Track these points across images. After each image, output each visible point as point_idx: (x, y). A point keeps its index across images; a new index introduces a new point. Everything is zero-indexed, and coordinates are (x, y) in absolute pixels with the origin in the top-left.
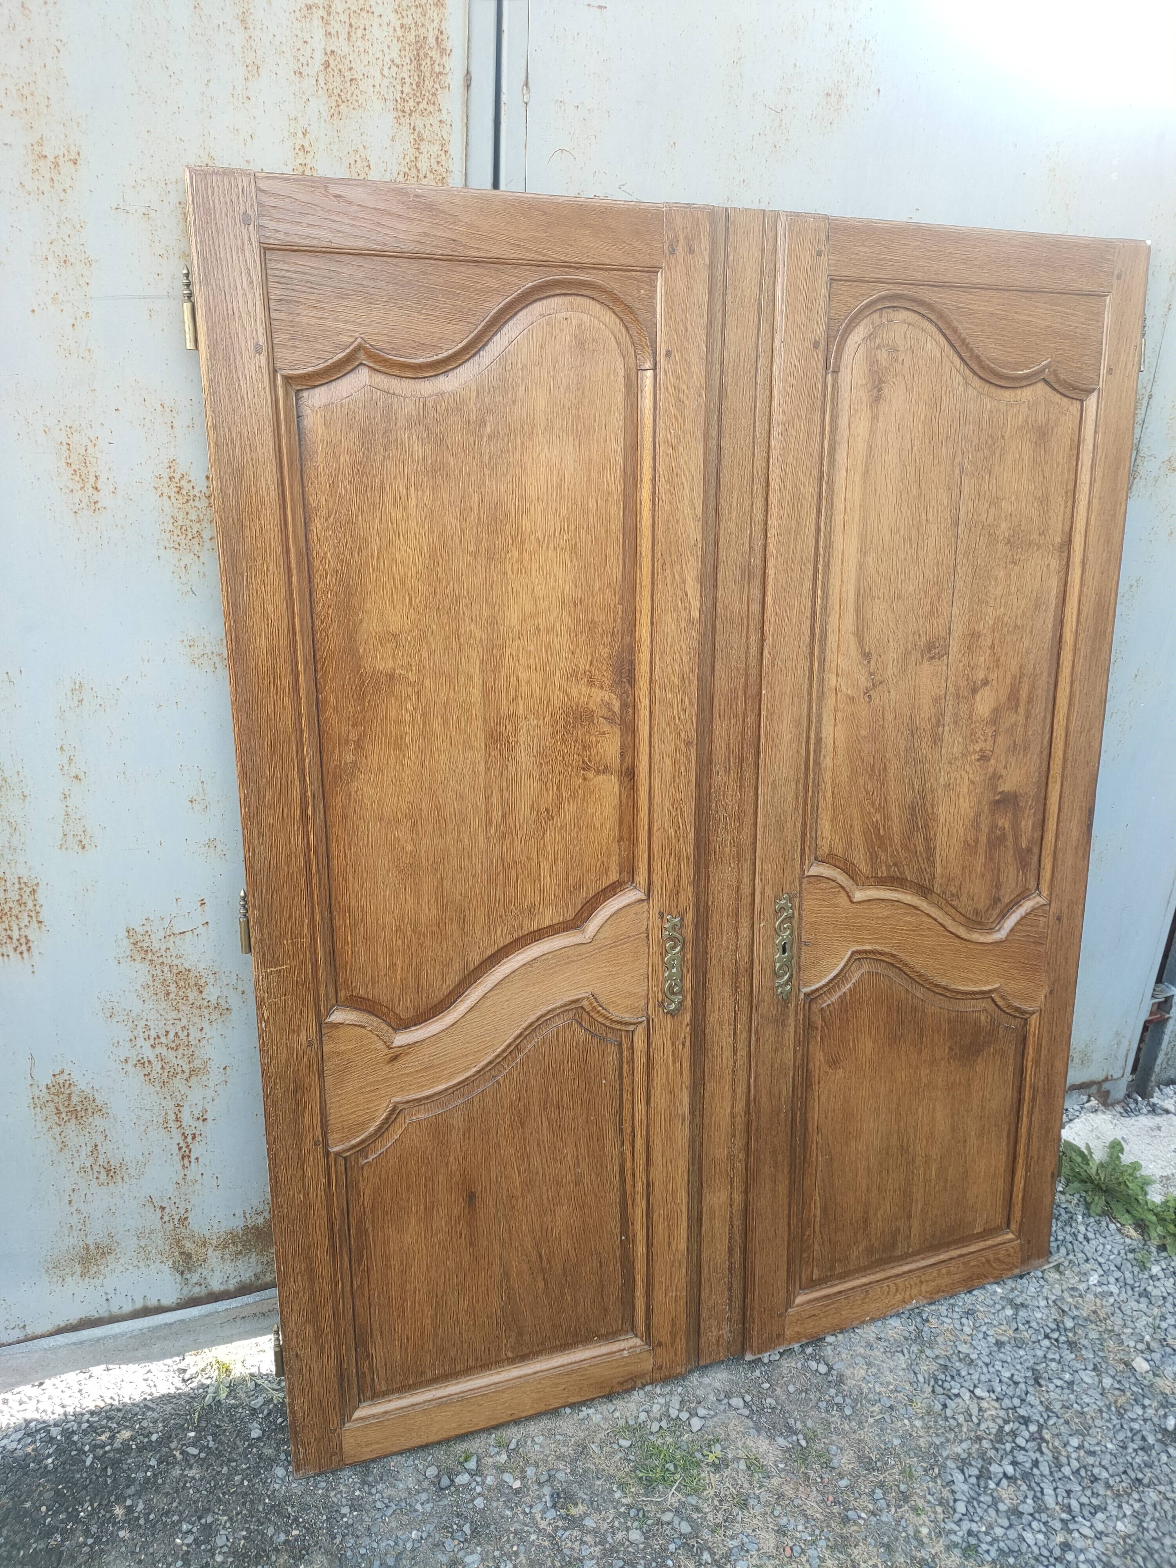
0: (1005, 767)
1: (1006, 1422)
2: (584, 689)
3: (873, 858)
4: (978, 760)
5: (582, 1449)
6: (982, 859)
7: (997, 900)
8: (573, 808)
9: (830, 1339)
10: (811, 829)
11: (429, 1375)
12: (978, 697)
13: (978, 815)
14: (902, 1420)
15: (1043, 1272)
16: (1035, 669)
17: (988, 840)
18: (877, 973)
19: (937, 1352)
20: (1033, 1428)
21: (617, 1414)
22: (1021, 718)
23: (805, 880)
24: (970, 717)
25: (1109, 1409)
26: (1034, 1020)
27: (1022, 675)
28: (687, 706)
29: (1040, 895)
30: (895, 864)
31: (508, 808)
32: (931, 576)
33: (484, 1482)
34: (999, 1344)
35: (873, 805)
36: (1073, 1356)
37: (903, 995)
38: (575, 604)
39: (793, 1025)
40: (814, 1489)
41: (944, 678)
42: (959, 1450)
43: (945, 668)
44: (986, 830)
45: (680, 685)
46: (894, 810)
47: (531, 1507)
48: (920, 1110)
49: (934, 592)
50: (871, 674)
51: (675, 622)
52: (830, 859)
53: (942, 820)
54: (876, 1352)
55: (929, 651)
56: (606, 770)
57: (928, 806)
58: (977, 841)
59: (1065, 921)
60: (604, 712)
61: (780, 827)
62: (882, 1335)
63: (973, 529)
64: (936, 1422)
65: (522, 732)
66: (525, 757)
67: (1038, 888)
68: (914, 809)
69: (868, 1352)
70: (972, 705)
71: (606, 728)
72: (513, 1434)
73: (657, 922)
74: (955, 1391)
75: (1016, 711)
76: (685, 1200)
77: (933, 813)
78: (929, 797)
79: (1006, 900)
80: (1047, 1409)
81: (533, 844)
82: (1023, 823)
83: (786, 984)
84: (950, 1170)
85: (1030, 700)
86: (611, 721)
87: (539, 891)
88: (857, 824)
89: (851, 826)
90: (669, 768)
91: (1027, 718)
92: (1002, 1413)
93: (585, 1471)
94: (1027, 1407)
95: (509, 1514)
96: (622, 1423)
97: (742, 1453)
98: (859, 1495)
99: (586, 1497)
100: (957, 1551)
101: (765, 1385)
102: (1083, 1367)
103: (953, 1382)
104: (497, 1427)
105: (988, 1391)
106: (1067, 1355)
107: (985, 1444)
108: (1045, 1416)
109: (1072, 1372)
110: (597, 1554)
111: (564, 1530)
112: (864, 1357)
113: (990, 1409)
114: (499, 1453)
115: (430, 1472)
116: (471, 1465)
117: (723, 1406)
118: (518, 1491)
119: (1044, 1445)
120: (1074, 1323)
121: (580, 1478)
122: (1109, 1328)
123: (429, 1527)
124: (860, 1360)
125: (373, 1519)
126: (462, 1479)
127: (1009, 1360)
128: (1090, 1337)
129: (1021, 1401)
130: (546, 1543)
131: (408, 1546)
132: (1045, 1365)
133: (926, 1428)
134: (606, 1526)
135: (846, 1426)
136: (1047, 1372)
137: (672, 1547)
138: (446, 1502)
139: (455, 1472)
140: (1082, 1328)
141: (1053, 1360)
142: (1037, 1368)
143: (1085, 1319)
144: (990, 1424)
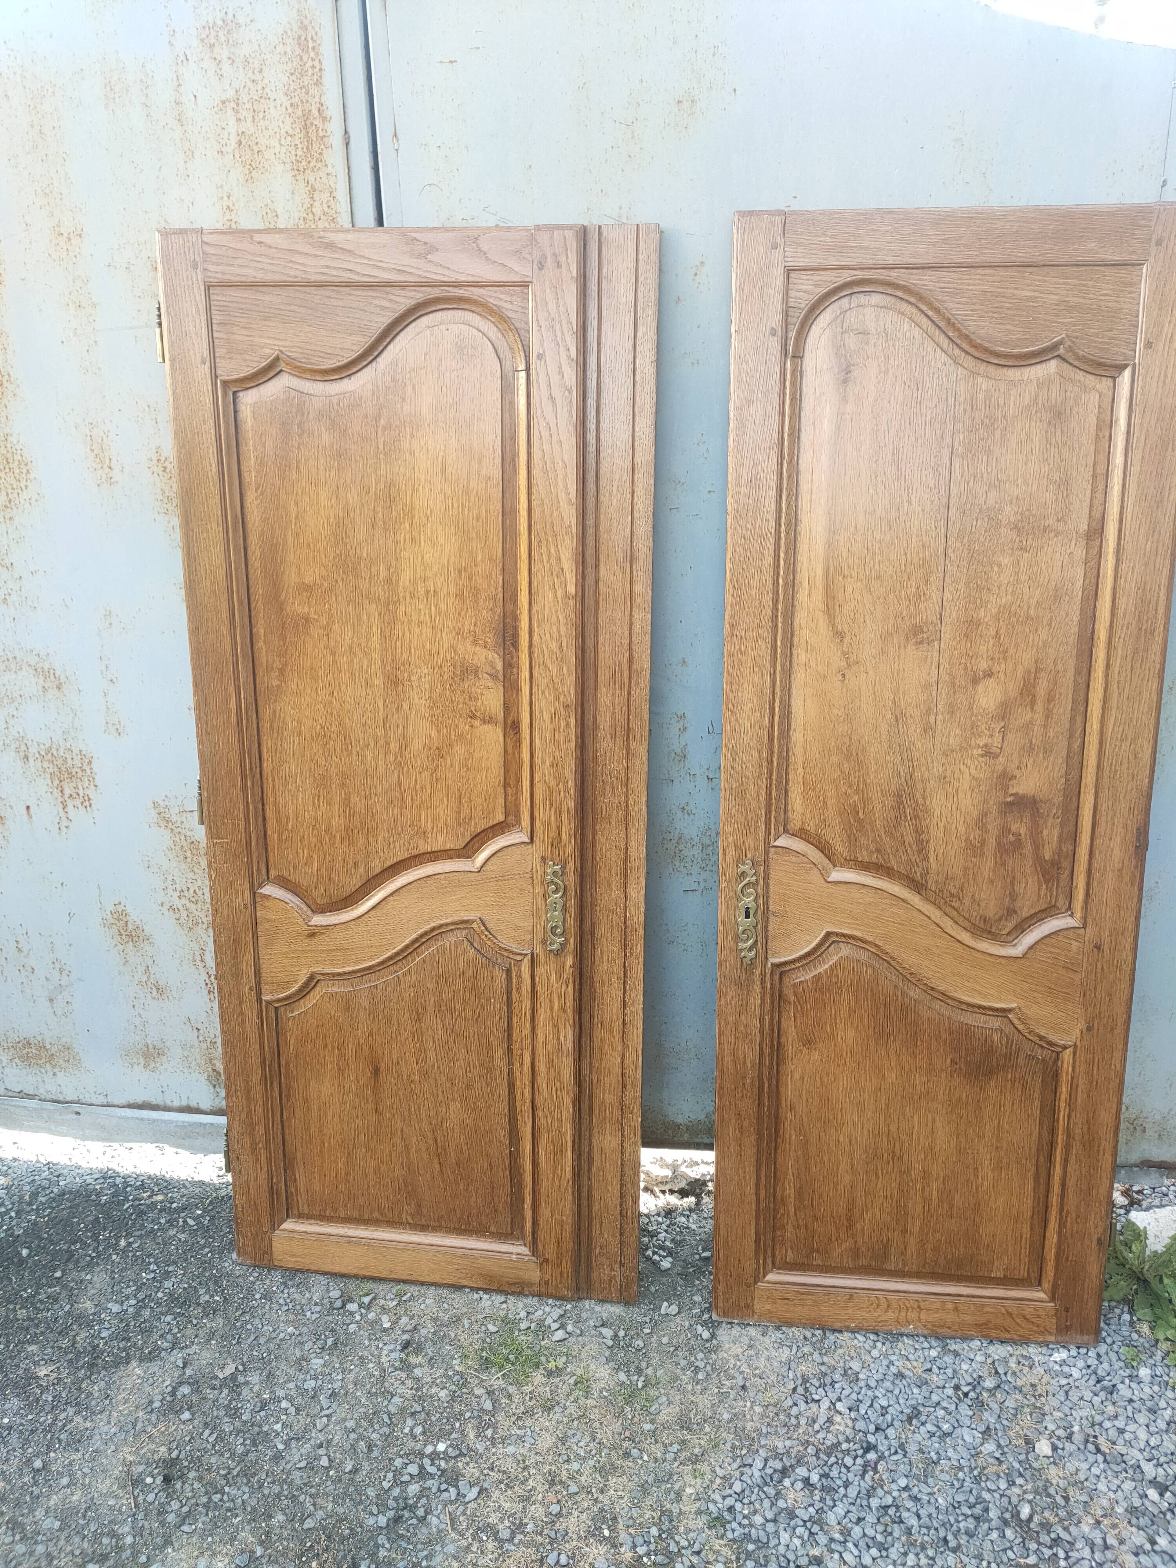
1: (848, 1440)
2: (469, 647)
5: (456, 1320)
8: (461, 750)
11: (343, 1214)
14: (745, 1401)
19: (826, 1359)
20: (872, 1456)
21: (504, 1306)
25: (971, 1470)
28: (565, 672)
31: (403, 743)
33: (366, 1315)
34: (900, 1375)
36: (971, 1413)
38: (460, 572)
40: (621, 1421)
42: (780, 1445)
45: (559, 652)
47: (385, 1344)
51: (551, 596)
54: (766, 1339)
56: (490, 720)
60: (488, 669)
64: (777, 1414)
65: (415, 678)
66: (418, 701)
69: (759, 1337)
71: (490, 683)
72: (413, 1290)
73: (540, 865)
74: (816, 1397)
80: (902, 1446)
81: (427, 775)
86: (494, 677)
87: (432, 818)
90: (550, 724)
92: (849, 1432)
93: (445, 1336)
94: (880, 1436)
95: (367, 1343)
96: (502, 1313)
97: (579, 1372)
98: (656, 1442)
99: (431, 1354)
100: (705, 1518)
101: (647, 1331)
102: (973, 1426)
103: (821, 1390)
104: (405, 1282)
105: (850, 1409)
106: (965, 1410)
107: (811, 1450)
108: (893, 1450)
109: (956, 1425)
110: (408, 1396)
111: (396, 1369)
112: (751, 1339)
113: (840, 1424)
114: (392, 1300)
115: (335, 1294)
116: (366, 1300)
117: (593, 1332)
118: (385, 1330)
119: (871, 1473)
120: (999, 1386)
121: (437, 1339)
122: (1038, 1405)
123: (305, 1330)
124: (745, 1340)
125: (271, 1309)
126: (352, 1307)
127: (897, 1392)
128: (1006, 1404)
129: (878, 1429)
130: (377, 1373)
131: (282, 1336)
132: (932, 1409)
133: (763, 1416)
134: (429, 1379)
135: (690, 1387)
136: (928, 1416)
137: (468, 1415)
138: (330, 1318)
139: (350, 1300)
140: (1005, 1394)
141: (944, 1408)
142: (921, 1409)
143: (1015, 1388)
144: (829, 1436)
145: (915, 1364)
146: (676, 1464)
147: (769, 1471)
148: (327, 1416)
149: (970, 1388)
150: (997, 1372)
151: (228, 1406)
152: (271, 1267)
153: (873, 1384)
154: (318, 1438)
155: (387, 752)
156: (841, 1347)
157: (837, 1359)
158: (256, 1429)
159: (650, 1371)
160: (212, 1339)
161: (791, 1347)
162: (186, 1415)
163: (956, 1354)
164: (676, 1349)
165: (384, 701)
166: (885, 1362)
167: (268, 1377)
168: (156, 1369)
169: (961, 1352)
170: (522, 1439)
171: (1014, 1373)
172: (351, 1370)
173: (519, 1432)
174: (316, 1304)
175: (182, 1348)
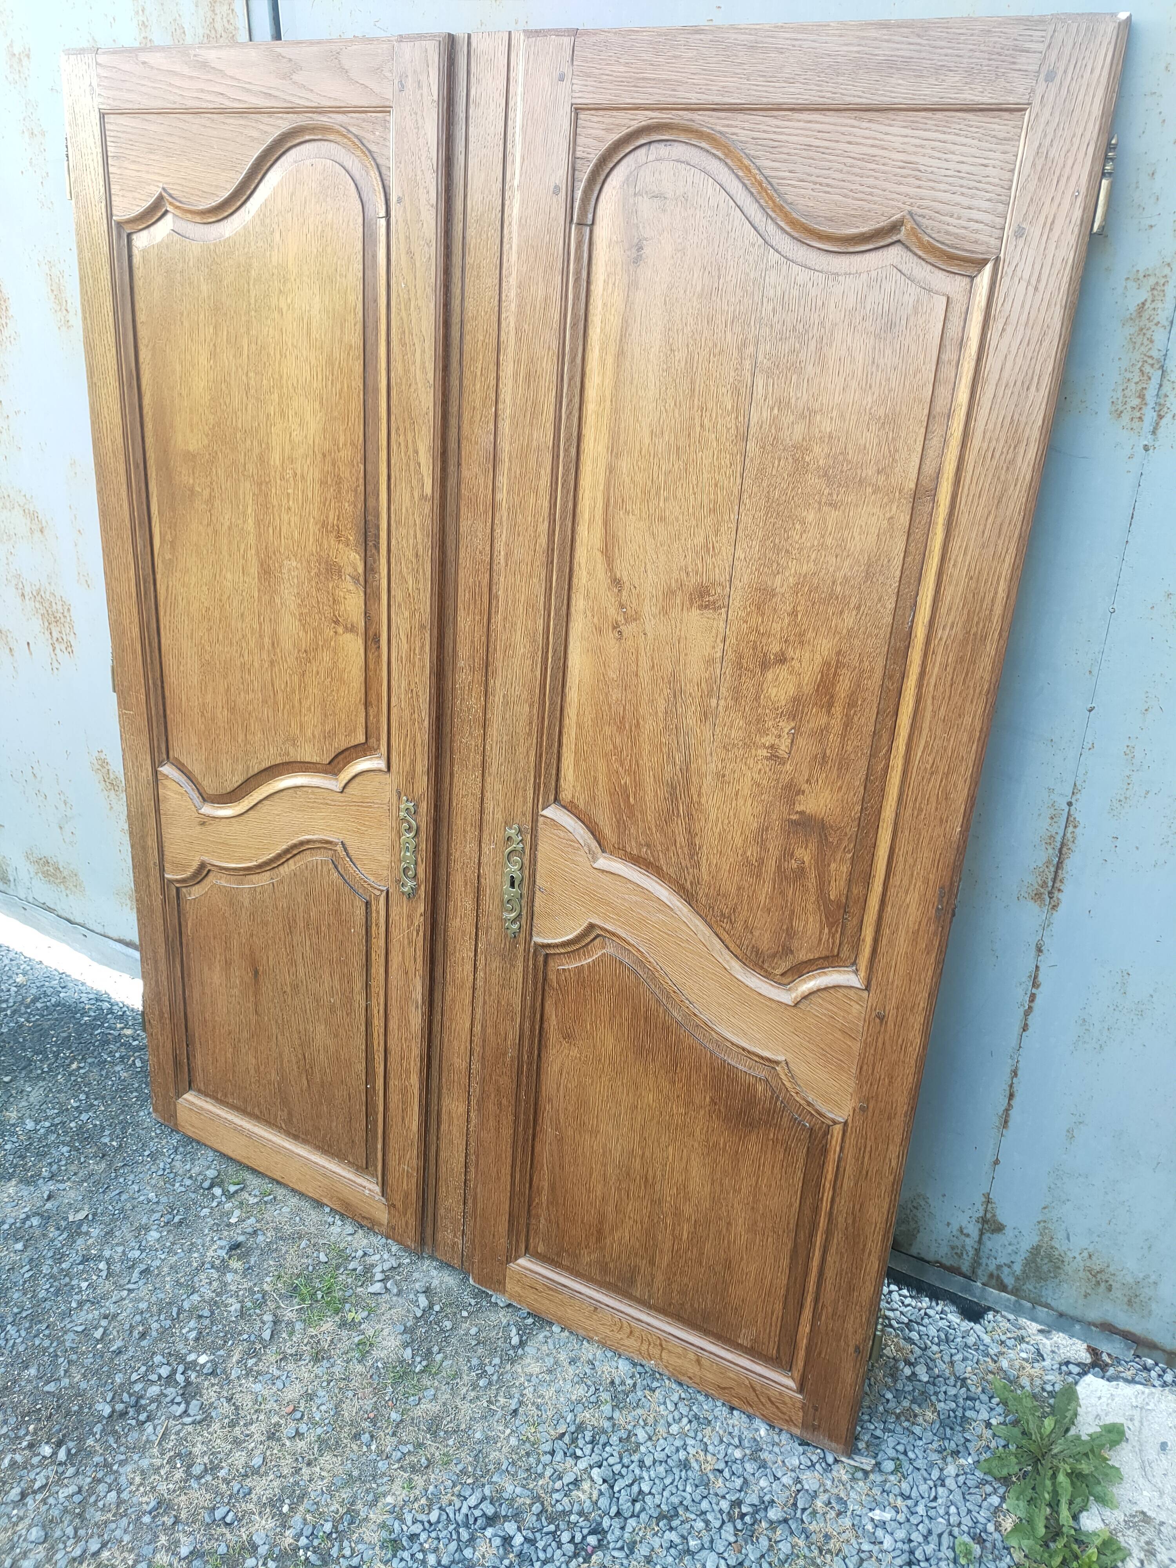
0: (808, 781)
1: (581, 1513)
2: (332, 542)
3: (621, 827)
4: (767, 758)
5: (296, 1237)
6: (767, 888)
7: (787, 951)
8: (326, 656)
9: (556, 1329)
10: (548, 765)
11: (230, 1100)
12: (770, 675)
13: (764, 829)
14: (506, 1427)
15: (836, 1461)
16: (861, 662)
17: (779, 867)
18: (621, 963)
19: (616, 1415)
20: (592, 1540)
21: (350, 1238)
22: (837, 724)
23: (541, 819)
24: (757, 699)
26: (837, 1130)
27: (839, 665)
28: (421, 586)
29: (856, 972)
30: (648, 846)
31: (276, 639)
32: (706, 501)
33: (223, 1204)
34: (685, 1465)
35: (622, 765)
36: (732, 1539)
37: (653, 1004)
38: (324, 455)
39: (521, 968)
40: (375, 1399)
41: (720, 637)
42: (510, 1488)
43: (722, 624)
44: (777, 853)
45: (414, 561)
46: (649, 781)
47: (220, 1239)
48: (671, 1149)
49: (709, 521)
50: (622, 606)
51: (408, 495)
52: (571, 808)
53: (713, 817)
54: (571, 1370)
55: (701, 596)
56: (352, 629)
57: (693, 790)
58: (761, 862)
59: (891, 1024)
60: (350, 570)
61: (513, 748)
62: (596, 1363)
63: (769, 448)
64: (528, 1454)
65: (285, 571)
66: (288, 595)
67: (854, 963)
68: (674, 788)
69: (566, 1364)
70: (761, 685)
71: (352, 587)
72: (280, 1193)
73: (395, 798)
74: (579, 1453)
75: (829, 712)
76: (417, 1086)
77: (699, 803)
78: (695, 779)
79: (803, 955)
81: (296, 678)
82: (833, 866)
83: (514, 921)
84: (708, 1246)
85: (851, 704)
86: (356, 579)
87: (301, 725)
88: (602, 779)
89: (595, 778)
90: (405, 646)
91: (846, 725)
92: (587, 1504)
94: (617, 1523)
95: (206, 1231)
96: (342, 1245)
97: (371, 1332)
98: (394, 1434)
99: (252, 1263)
100: (384, 1534)
101: (465, 1314)
102: (726, 1555)
103: (590, 1446)
104: (278, 1182)
105: (604, 1481)
106: (728, 1533)
107: (537, 1508)
108: (619, 1545)
109: (707, 1545)
110: (207, 1298)
111: (213, 1267)
112: (556, 1363)
113: (584, 1492)
114: (255, 1196)
115: (211, 1173)
116: (232, 1189)
117: (411, 1296)
118: (229, 1225)
119: (581, 1560)
120: (786, 1521)
121: (268, 1250)
122: (819, 1561)
123: (164, 1199)
124: (549, 1362)
125: (149, 1169)
126: (217, 1191)
127: (668, 1481)
128: (780, 1545)
129: (618, 1514)
130: (195, 1264)
131: (142, 1198)
132: (693, 1517)
133: (513, 1450)
134: (234, 1288)
135: (465, 1389)
136: (682, 1522)
137: (245, 1336)
138: (193, 1196)
139: (221, 1184)
140: (787, 1533)
141: (707, 1522)
142: (681, 1511)
143: (804, 1531)
144: (566, 1500)
145: (709, 1457)
146: (396, 1466)
147: (477, 1513)
148: (129, 1290)
149: (750, 1509)
150: (795, 1505)
151: (59, 1249)
152: (175, 1130)
153: (648, 1461)
154: (109, 1309)
155: (262, 648)
156: (643, 1407)
157: (629, 1418)
158: (67, 1279)
159: (439, 1357)
160: (85, 1181)
161: (589, 1387)
162: (19, 1246)
163: (763, 1465)
164: (478, 1344)
165: (259, 591)
166: (678, 1443)
167: (107, 1233)
168: (25, 1193)
169: (770, 1464)
170: (274, 1379)
171: (814, 1513)
172: (176, 1254)
173: (277, 1373)
174: (191, 1177)
175: (58, 1181)
